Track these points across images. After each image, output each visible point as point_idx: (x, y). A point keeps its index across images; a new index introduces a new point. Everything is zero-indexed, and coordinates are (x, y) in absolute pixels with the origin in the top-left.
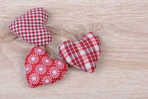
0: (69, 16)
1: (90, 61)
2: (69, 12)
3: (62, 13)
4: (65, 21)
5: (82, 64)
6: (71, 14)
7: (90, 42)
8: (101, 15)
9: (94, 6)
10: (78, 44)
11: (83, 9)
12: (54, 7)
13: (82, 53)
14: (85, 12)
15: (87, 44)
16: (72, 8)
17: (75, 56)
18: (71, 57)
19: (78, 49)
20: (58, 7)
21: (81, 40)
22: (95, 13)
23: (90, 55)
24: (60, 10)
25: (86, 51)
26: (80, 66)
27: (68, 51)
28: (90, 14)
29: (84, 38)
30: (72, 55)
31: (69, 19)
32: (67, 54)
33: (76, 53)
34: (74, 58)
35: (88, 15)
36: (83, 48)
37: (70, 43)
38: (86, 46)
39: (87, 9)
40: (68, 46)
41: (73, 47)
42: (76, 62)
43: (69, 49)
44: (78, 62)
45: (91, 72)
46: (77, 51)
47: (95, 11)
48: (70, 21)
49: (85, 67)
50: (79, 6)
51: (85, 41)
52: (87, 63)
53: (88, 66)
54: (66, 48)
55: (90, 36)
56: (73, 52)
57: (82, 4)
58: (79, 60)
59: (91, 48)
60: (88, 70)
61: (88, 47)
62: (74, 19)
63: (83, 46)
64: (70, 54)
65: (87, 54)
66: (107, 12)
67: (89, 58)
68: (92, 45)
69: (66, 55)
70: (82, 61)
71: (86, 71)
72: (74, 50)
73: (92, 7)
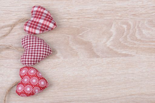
0: (117, 16)
1: (50, 22)
2: (118, 13)
3: (112, 14)
4: (115, 19)
5: (47, 27)
6: (119, 14)
7: (40, 12)
8: (142, 14)
9: (136, 7)
10: (34, 19)
11: (128, 10)
12: (106, 9)
13: (41, 21)
14: (129, 12)
15: (39, 15)
16: (119, 9)
17: (40, 27)
18: (38, 29)
19: (37, 21)
20: (109, 9)
21: (33, 16)
22: (137, 12)
23: (47, 19)
24: (111, 11)
25: (42, 19)
26: (47, 29)
27: (33, 27)
28: (133, 14)
29: (34, 13)
30: (37, 27)
31: (117, 18)
32: (34, 29)
33: (38, 25)
34: (40, 28)
35: (132, 14)
36: (39, 19)
37: (29, 23)
38: (39, 16)
39: (131, 10)
40: (30, 25)
41: (33, 23)
42: (43, 29)
43: (32, 26)
44: (44, 28)
45: (56, 27)
46: (38, 23)
47: (137, 11)
48: (118, 19)
49: (50, 27)
50: (125, 8)
51: (36, 14)
52: (49, 24)
53: (51, 25)
54: (30, 27)
55: (36, 9)
56: (37, 25)
57: (127, 6)
58: (44, 26)
59: (43, 15)
60: (53, 28)
61: (41, 15)
62: (122, 18)
63: (37, 17)
64: (36, 28)
65: (45, 20)
66: (146, 11)
67: (48, 21)
68: (42, 13)
69: (33, 31)
70: (46, 25)
71: (52, 29)
72: (36, 24)
73: (135, 8)
